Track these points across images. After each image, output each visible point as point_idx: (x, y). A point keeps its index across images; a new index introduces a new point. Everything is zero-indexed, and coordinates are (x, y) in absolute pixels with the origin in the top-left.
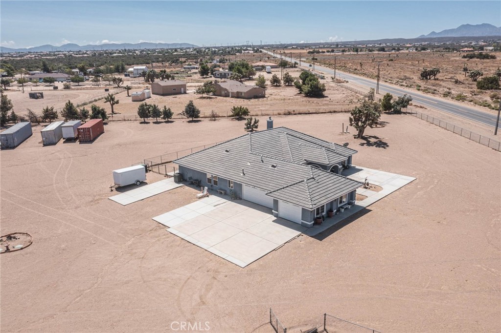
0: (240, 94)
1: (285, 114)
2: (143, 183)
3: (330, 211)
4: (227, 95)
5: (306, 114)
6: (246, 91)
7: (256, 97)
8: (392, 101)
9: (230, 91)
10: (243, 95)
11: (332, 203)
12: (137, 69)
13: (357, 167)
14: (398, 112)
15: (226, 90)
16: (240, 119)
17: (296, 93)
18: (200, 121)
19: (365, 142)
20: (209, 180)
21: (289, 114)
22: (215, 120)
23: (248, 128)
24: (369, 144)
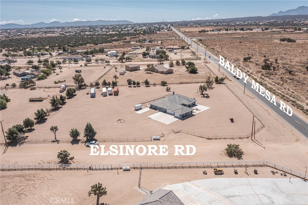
0: (163, 72)
1: (180, 83)
2: (141, 109)
3: (186, 115)
4: (157, 72)
5: (187, 83)
6: (165, 71)
7: (169, 73)
8: (218, 79)
9: (159, 70)
10: (164, 72)
11: (186, 113)
12: (112, 53)
13: (197, 105)
14: (220, 83)
15: (157, 70)
16: (164, 85)
17: (186, 71)
18: (150, 86)
19: (203, 96)
20: (159, 108)
21: (182, 83)
22: (155, 86)
23: (167, 90)
24: (204, 97)
